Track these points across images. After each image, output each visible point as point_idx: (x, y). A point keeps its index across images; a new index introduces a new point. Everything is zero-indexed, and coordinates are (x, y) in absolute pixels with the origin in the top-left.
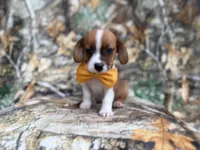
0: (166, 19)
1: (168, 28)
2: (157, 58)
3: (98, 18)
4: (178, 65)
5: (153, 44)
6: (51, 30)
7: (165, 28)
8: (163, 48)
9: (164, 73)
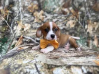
0: (87, 8)
1: (88, 12)
2: (83, 27)
3: (55, 4)
4: (93, 30)
5: (82, 20)
6: (30, 8)
7: (87, 13)
8: (86, 22)
9: (86, 33)
